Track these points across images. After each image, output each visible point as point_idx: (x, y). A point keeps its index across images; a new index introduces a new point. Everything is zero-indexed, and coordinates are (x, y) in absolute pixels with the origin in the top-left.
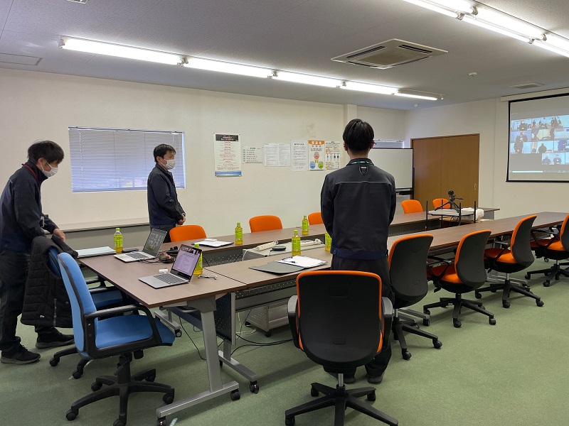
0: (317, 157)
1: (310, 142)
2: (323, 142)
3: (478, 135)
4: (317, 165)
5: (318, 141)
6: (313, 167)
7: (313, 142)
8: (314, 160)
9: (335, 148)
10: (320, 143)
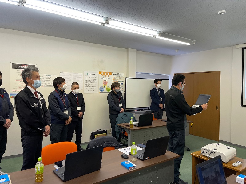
0: (105, 83)
1: (100, 73)
2: (110, 74)
3: (219, 72)
4: (105, 89)
5: (107, 73)
6: (101, 90)
7: (102, 73)
8: (103, 85)
9: (120, 78)
10: (108, 74)
